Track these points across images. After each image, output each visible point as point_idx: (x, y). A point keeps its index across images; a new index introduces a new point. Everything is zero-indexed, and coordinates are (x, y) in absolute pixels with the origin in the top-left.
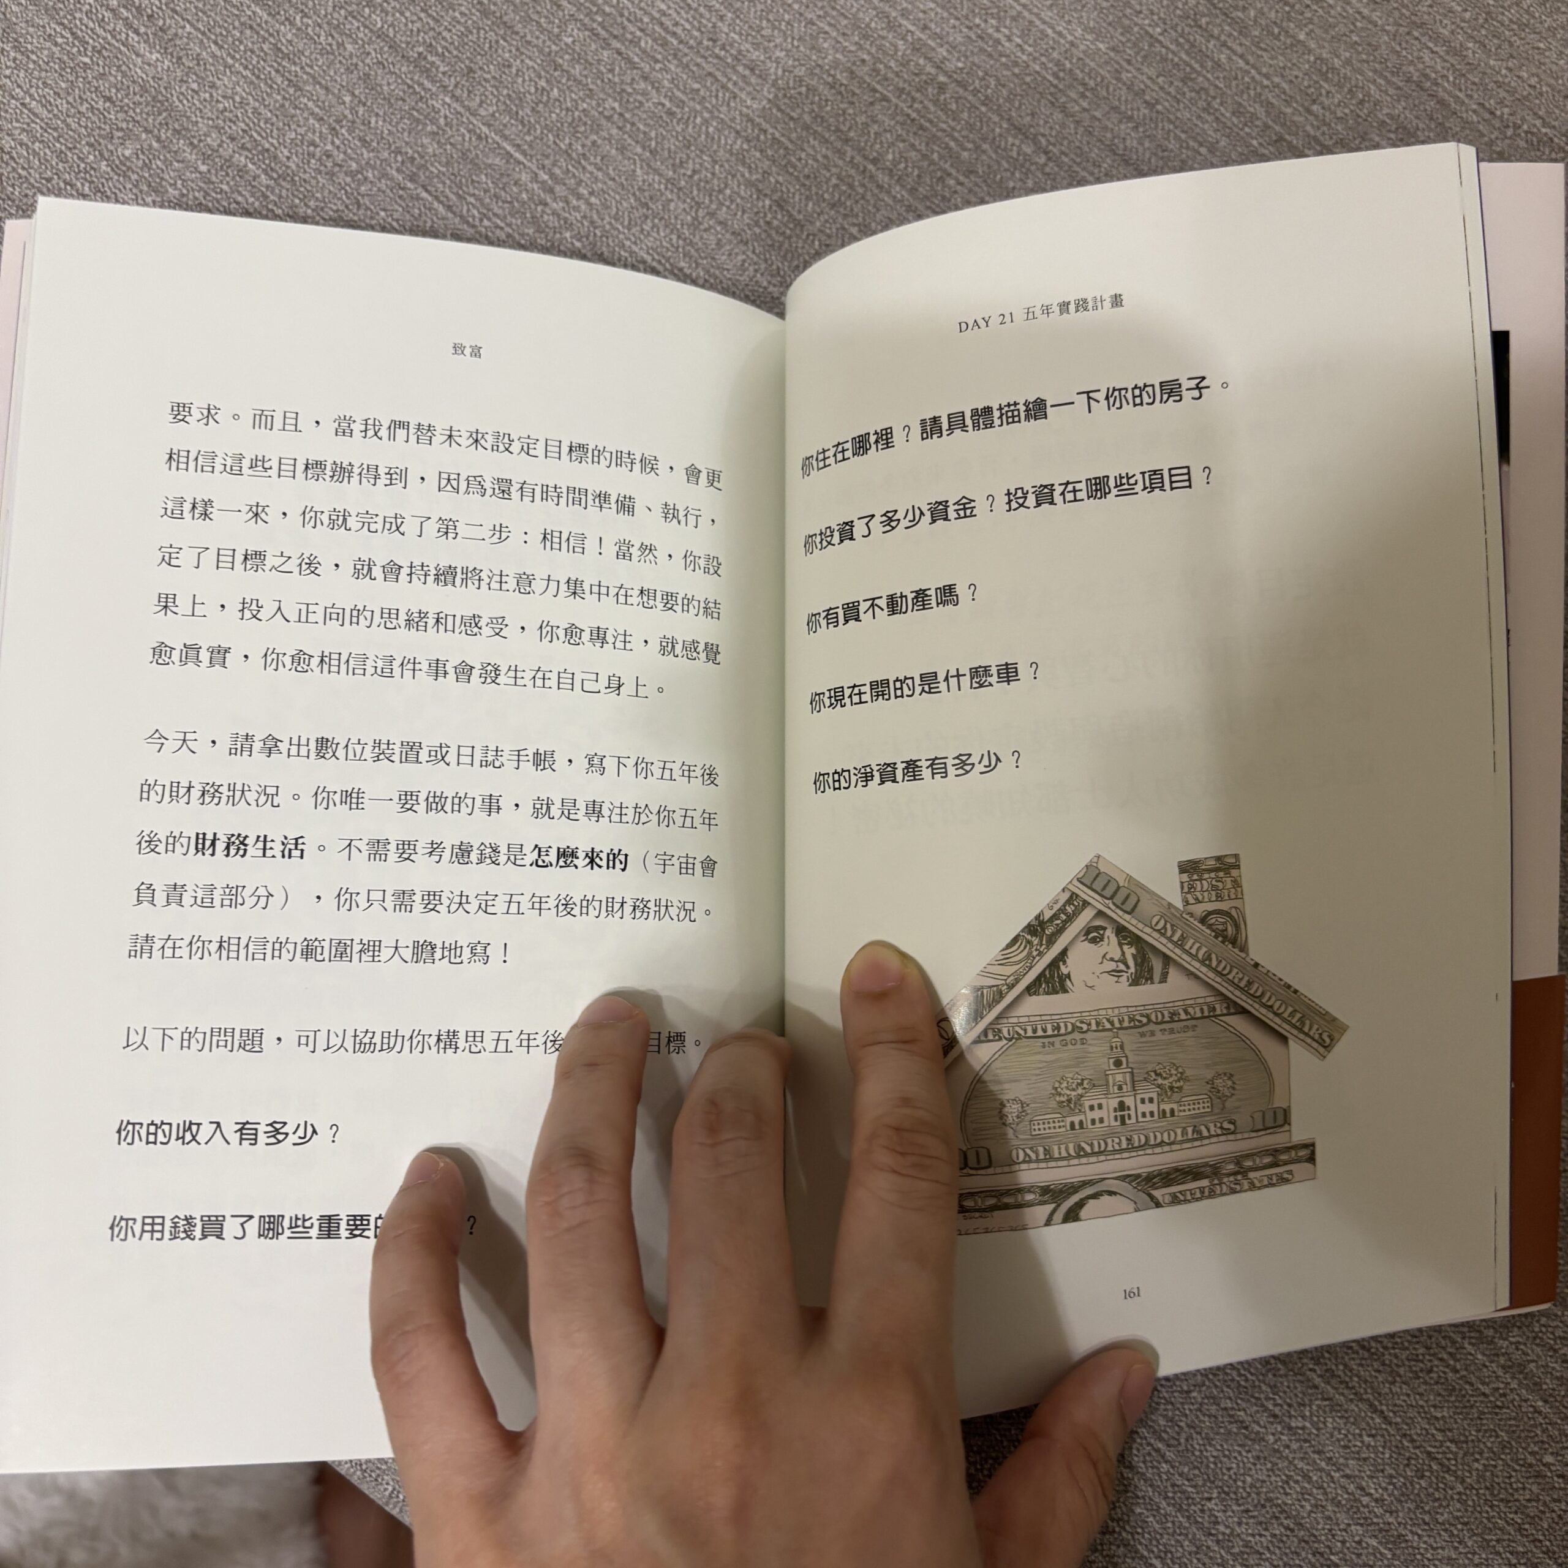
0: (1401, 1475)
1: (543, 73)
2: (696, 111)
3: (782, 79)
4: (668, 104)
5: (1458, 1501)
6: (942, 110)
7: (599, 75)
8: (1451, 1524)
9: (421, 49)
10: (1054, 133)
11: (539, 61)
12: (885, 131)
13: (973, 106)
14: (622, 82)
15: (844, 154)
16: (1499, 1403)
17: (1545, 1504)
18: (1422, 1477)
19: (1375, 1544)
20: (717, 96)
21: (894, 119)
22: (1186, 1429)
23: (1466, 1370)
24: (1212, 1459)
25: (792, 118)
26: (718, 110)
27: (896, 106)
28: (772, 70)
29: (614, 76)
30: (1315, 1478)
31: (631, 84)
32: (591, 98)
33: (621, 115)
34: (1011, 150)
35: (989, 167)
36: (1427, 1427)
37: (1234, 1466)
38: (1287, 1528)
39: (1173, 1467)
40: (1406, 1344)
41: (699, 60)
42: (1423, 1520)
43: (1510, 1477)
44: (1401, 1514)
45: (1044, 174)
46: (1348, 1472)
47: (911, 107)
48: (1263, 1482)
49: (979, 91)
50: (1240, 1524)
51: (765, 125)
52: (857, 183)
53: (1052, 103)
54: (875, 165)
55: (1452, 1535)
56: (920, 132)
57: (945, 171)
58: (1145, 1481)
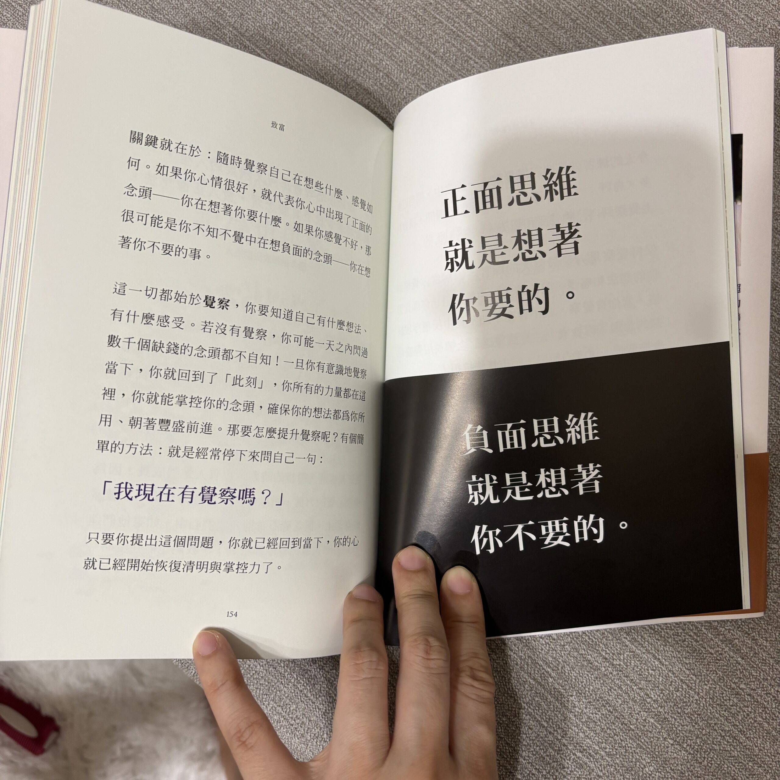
0: (667, 689)
1: (276, 15)
2: (348, 31)
3: (391, 14)
4: (335, 28)
5: (695, 703)
6: (469, 26)
7: (303, 15)
8: (691, 714)
9: (219, 5)
10: (524, 37)
11: (274, 9)
12: (440, 38)
13: (484, 24)
14: (314, 18)
15: (420, 50)
16: (718, 658)
17: (740, 707)
18: (678, 691)
19: (653, 721)
20: (359, 24)
21: (445, 32)
22: (562, 663)
23: (702, 641)
24: (574, 677)
25: (395, 33)
26: (359, 30)
27: (446, 25)
28: (386, 9)
29: (310, 15)
30: (624, 689)
31: (318, 18)
32: (299, 26)
33: (312, 34)
34: (502, 45)
35: (491, 54)
36: (681, 667)
37: (585, 681)
38: (609, 711)
39: (555, 680)
40: (673, 628)
41: (351, 6)
42: (678, 711)
43: (722, 694)
44: (666, 708)
45: (518, 57)
46: (640, 686)
47: (453, 25)
48: (599, 689)
49: (487, 17)
50: (586, 708)
51: (381, 37)
52: (425, 64)
53: (524, 21)
54: (434, 55)
55: (692, 719)
56: (458, 38)
57: (468, 56)
58: (541, 686)
